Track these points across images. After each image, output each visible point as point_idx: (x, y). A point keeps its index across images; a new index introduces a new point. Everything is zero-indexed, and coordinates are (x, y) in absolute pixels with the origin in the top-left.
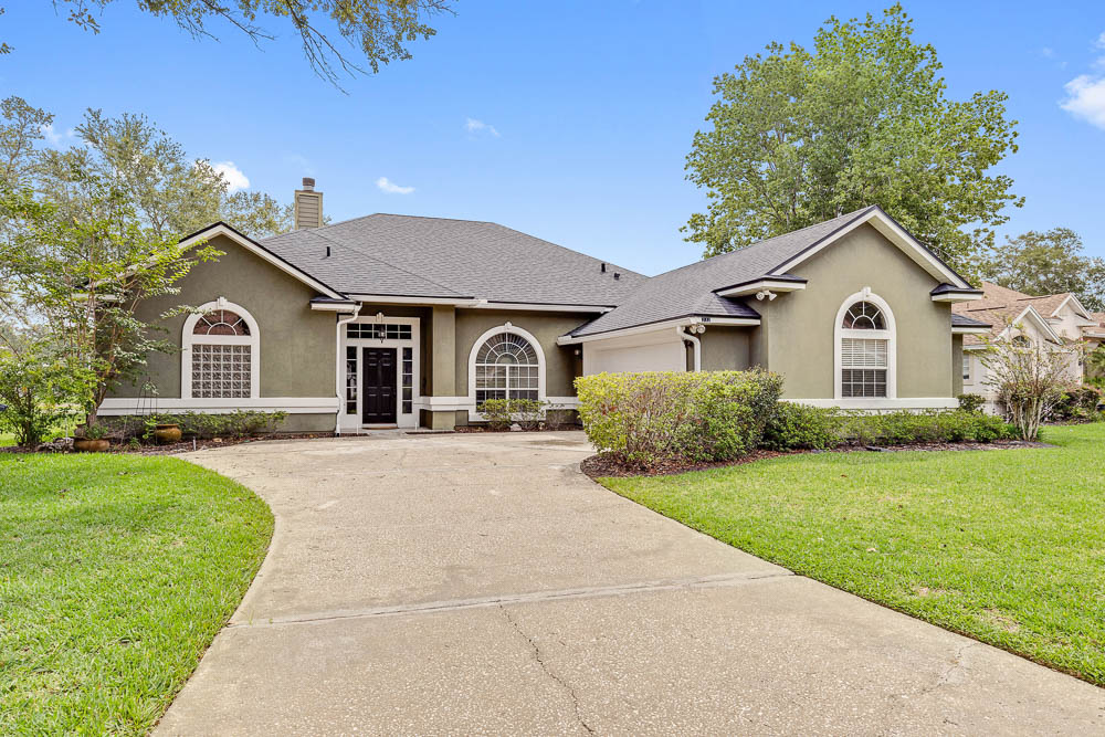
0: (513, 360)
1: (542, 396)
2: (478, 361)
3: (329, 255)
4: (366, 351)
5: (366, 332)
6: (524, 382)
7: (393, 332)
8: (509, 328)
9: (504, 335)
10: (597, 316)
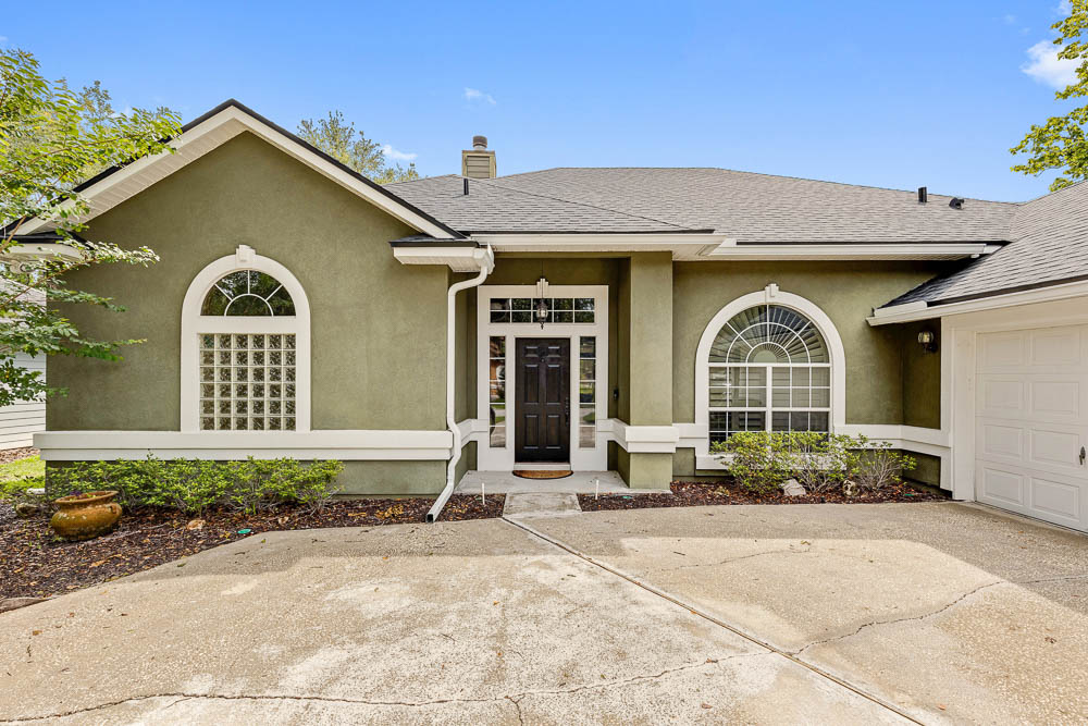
0: (780, 355)
1: (838, 425)
2: (713, 357)
3: (466, 192)
4: (521, 343)
5: (521, 311)
6: (802, 397)
7: (563, 311)
8: (773, 295)
9: (761, 309)
10: (964, 264)
